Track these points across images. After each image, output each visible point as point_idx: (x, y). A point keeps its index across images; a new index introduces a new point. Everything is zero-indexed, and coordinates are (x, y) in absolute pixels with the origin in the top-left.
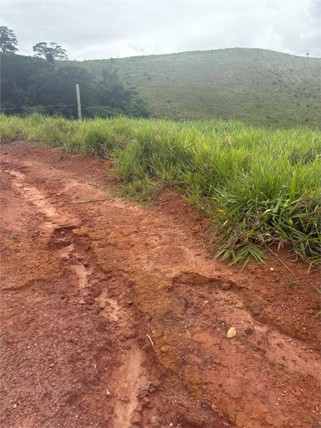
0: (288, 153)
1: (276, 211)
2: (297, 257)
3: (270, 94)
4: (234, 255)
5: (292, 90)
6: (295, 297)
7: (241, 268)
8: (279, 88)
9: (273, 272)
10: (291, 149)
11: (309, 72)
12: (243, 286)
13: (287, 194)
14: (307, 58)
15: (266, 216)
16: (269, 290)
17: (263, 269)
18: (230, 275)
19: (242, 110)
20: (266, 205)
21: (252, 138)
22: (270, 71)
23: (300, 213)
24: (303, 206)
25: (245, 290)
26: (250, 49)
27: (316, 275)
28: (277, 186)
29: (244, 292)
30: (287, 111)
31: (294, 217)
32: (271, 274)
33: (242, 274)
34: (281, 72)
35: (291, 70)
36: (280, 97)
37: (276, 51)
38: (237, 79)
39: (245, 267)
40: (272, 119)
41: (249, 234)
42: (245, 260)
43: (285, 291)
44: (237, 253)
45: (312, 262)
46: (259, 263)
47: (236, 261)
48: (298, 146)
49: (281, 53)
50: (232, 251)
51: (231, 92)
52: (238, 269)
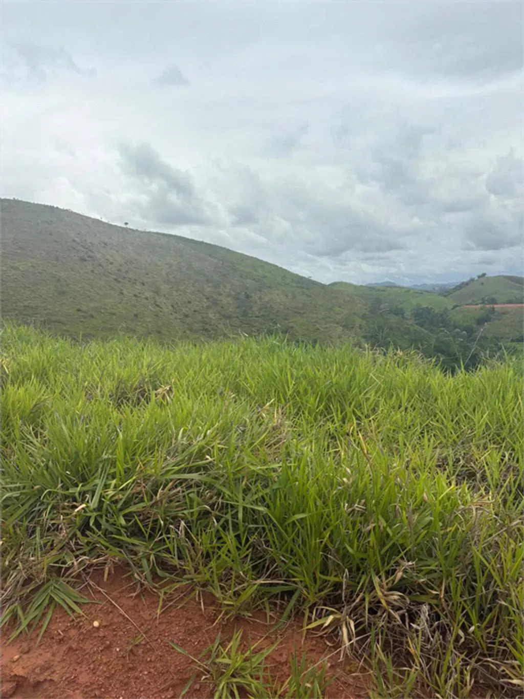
0: (109, 385)
1: (96, 505)
2: (139, 586)
3: (78, 275)
4: (20, 612)
5: (110, 271)
6: (141, 672)
7: (38, 636)
8: (90, 268)
9: (98, 628)
10: (114, 380)
11: (130, 248)
12: (41, 678)
13: (112, 471)
14: (126, 230)
15: (77, 519)
16: (94, 672)
17: (80, 627)
18: (14, 662)
19: (35, 297)
20: (77, 495)
21: (48, 361)
22: (74, 241)
23: (135, 504)
24: (139, 489)
25: (46, 685)
26: (38, 205)
27: (172, 614)
28: (93, 457)
29: (46, 690)
30: (107, 301)
31: (127, 511)
32: (96, 635)
33: (40, 651)
34: (90, 245)
35: (106, 244)
36: (93, 280)
37: (81, 213)
38: (20, 248)
39: (45, 631)
40: (84, 312)
41: (49, 560)
42: (44, 615)
43: (123, 665)
44: (27, 605)
45: (163, 591)
46: (72, 616)
47: (25, 623)
48: (125, 375)
49: (88, 218)
50: (16, 604)
51: (12, 267)
52: (31, 639)
